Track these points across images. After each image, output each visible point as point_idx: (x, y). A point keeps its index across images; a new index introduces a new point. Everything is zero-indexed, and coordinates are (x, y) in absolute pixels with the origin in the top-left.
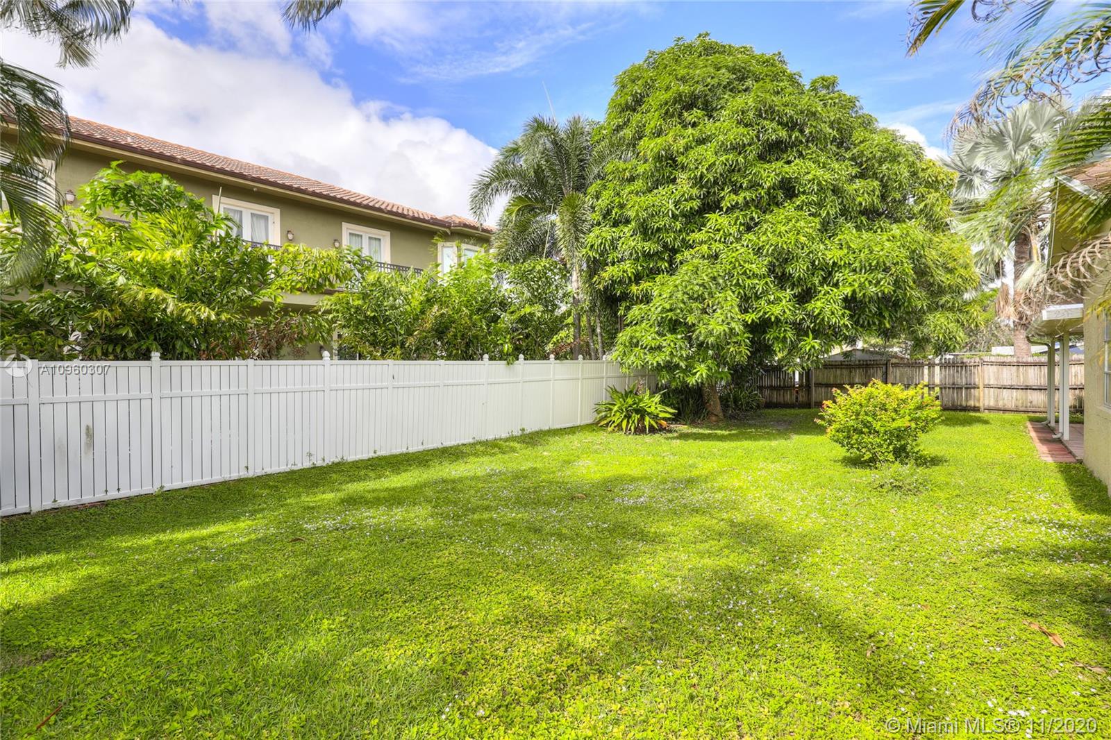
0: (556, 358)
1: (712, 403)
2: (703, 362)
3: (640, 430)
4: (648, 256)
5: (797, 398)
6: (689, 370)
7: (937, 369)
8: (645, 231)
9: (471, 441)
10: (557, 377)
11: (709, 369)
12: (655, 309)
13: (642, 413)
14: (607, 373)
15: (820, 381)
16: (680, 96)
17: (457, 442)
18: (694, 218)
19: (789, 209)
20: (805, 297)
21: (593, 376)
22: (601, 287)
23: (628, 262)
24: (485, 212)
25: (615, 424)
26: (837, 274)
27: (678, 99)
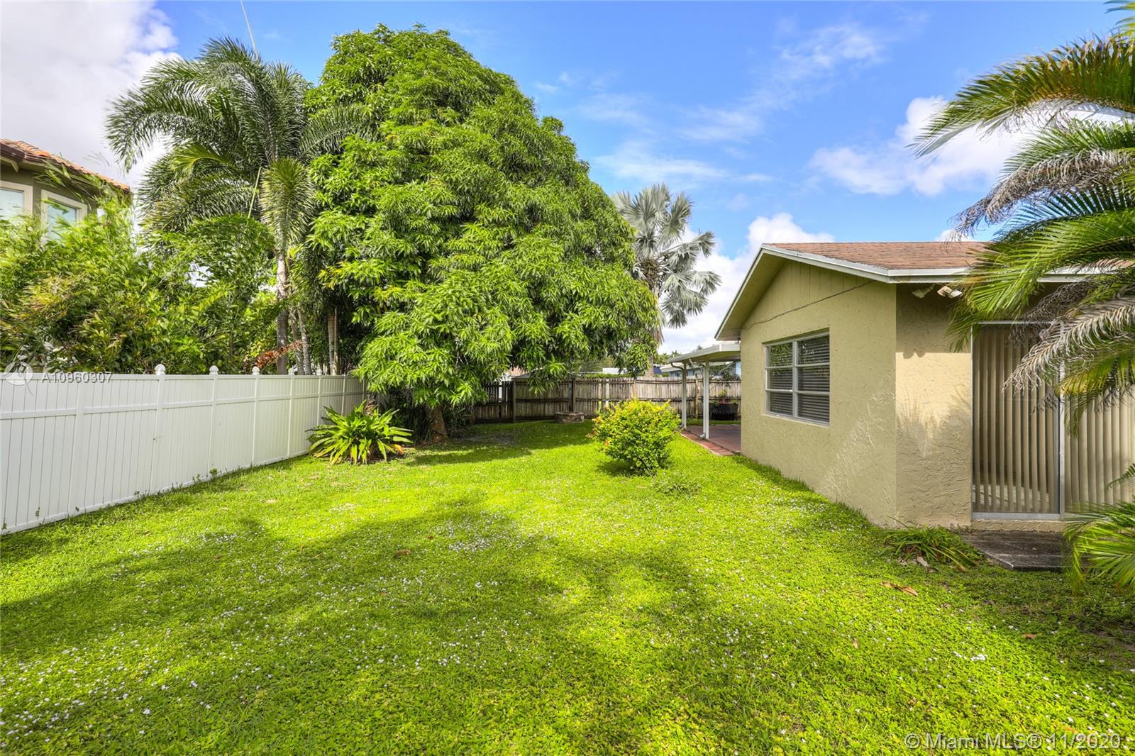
0: (263, 372)
1: (436, 422)
2: (466, 379)
3: (375, 456)
4: (400, 257)
5: (500, 414)
6: (452, 388)
7: (608, 385)
8: (397, 225)
9: (132, 497)
10: (263, 397)
11: (474, 387)
12: (422, 318)
13: (372, 436)
14: (294, 392)
15: (520, 397)
16: (433, 88)
17: (106, 503)
18: (453, 224)
19: (536, 238)
20: (554, 320)
21: (273, 396)
22: (331, 285)
23: (373, 260)
24: (134, 147)
25: (341, 452)
26: (577, 304)
27: (431, 90)
